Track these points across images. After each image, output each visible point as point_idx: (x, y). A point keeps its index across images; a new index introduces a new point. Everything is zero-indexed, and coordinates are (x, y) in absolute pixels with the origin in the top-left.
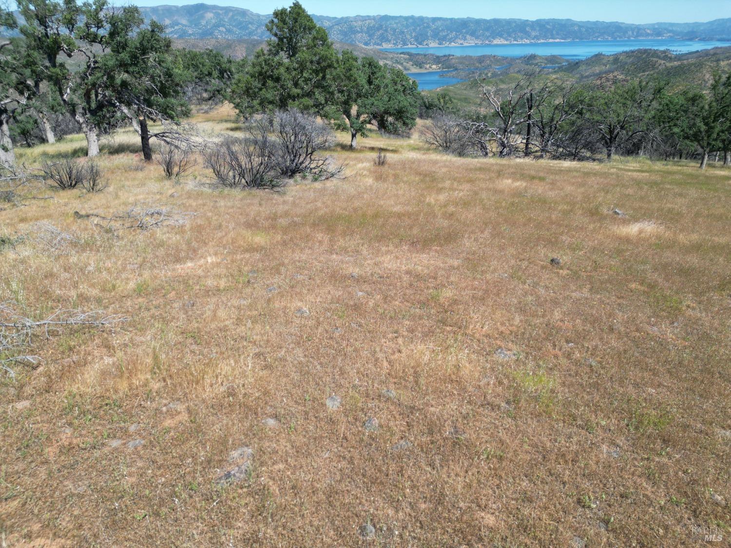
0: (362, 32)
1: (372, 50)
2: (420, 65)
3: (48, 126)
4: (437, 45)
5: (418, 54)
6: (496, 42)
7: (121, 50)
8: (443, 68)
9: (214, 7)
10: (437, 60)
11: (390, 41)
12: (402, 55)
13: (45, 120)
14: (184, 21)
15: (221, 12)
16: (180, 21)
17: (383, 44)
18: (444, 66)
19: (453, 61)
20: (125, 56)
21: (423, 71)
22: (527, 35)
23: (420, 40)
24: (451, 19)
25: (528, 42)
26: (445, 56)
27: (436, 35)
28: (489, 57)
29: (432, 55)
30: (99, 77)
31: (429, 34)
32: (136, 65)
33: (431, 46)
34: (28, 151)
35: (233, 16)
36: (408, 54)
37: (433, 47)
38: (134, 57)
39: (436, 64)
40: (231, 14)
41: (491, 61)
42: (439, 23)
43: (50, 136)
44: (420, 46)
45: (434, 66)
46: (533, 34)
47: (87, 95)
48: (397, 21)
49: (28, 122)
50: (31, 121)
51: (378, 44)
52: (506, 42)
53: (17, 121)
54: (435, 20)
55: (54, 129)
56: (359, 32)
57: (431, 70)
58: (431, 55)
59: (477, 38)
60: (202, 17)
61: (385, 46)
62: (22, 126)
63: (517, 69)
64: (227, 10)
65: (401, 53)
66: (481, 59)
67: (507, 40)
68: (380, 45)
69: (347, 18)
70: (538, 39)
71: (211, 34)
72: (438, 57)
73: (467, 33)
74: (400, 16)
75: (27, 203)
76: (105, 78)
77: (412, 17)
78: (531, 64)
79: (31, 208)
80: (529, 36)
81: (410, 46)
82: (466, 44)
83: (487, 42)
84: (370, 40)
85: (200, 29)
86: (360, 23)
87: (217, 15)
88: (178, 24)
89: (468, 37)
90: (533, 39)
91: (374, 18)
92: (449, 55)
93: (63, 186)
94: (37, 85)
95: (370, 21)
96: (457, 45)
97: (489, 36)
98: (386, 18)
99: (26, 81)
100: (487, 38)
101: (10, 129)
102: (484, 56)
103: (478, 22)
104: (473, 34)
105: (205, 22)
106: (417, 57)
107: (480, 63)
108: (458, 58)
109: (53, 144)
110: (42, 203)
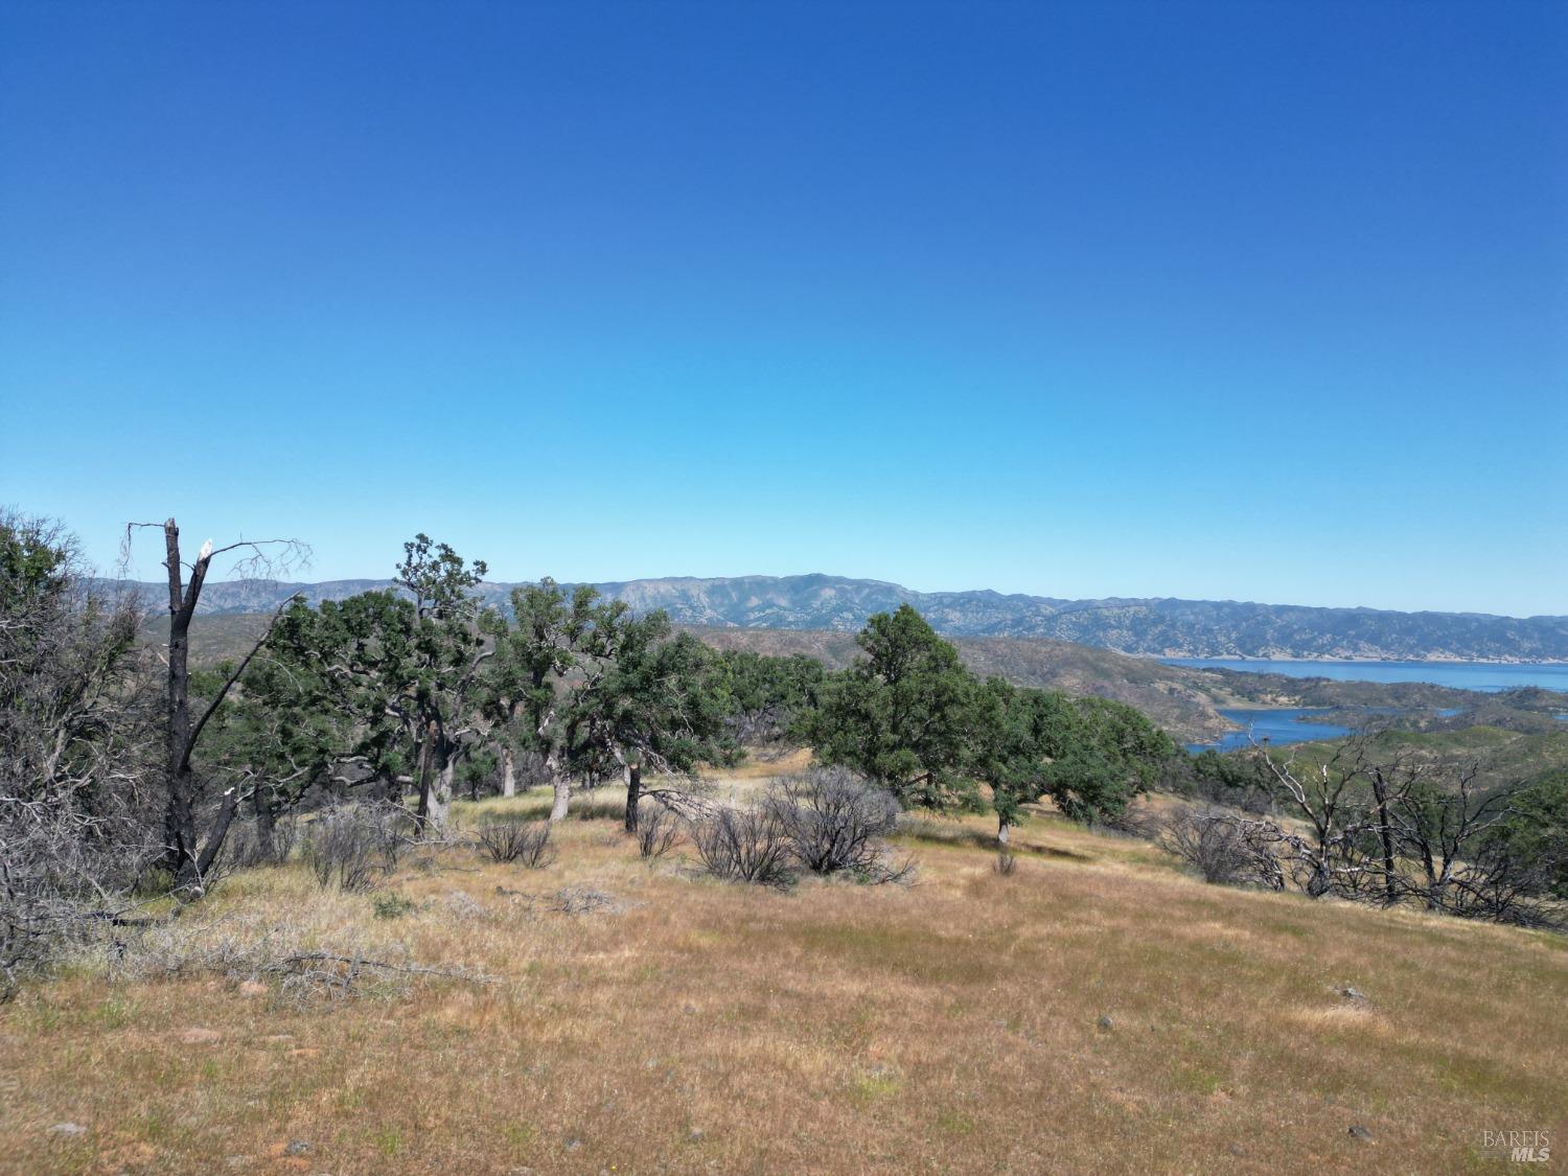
0: (1119, 626)
1: (1140, 660)
2: (1251, 695)
3: (510, 769)
4: (1289, 658)
5: (1245, 674)
6: (1432, 657)
7: (631, 669)
8: (1305, 704)
9: (840, 580)
10: (1290, 686)
11: (1180, 646)
12: (1207, 674)
13: (508, 760)
14: (784, 602)
15: (849, 588)
16: (775, 601)
17: (1167, 650)
18: (1309, 700)
19: (1329, 691)
20: (634, 677)
21: (1256, 707)
22: (1513, 648)
23: (1249, 646)
24: (1320, 610)
25: (1517, 661)
26: (1307, 680)
27: (1285, 639)
28: (1420, 687)
29: (1280, 677)
30: (595, 705)
31: (1269, 637)
32: (646, 690)
33: (1273, 658)
34: (470, 806)
35: (869, 595)
36: (1221, 671)
37: (1280, 661)
38: (646, 679)
39: (1288, 696)
40: (867, 591)
41: (1424, 695)
42: (1293, 616)
43: (509, 785)
44: (1249, 658)
45: (1283, 699)
46: (1527, 645)
47: (572, 730)
48: (1196, 610)
49: (483, 762)
50: (489, 760)
51: (1154, 651)
52: (1458, 659)
53: (468, 759)
54: (1281, 610)
55: (517, 775)
56: (1112, 627)
57: (1275, 706)
58: (1275, 675)
59: (1386, 647)
60: (815, 595)
61: (1170, 654)
62: (474, 767)
63: (1491, 718)
64: (860, 585)
65: (1205, 670)
66: (1399, 691)
67: (1461, 655)
68: (1160, 652)
69: (1089, 601)
70: (1543, 657)
71: (827, 622)
72: (1291, 681)
73: (1359, 637)
74: (1204, 602)
75: (446, 875)
76: (601, 707)
77: (1231, 604)
78: (1530, 708)
79: (448, 880)
80: (1518, 650)
81: (1225, 656)
82: (1357, 659)
83: (1411, 657)
84: (1137, 642)
85: (808, 614)
86: (1116, 611)
87: (842, 592)
88: (771, 605)
89: (1362, 644)
90: (1528, 656)
91: (1146, 603)
92: (1319, 679)
93: (498, 857)
94: (512, 707)
95: (1137, 608)
96: (1337, 659)
97: (1416, 645)
98: (1173, 603)
99: (499, 700)
100: (1411, 649)
101: (456, 771)
102: (1405, 685)
103: (1385, 618)
104: (1374, 639)
105: (819, 603)
106: (1243, 679)
107: (1398, 699)
108: (1339, 685)
109: (509, 798)
110: (464, 876)
